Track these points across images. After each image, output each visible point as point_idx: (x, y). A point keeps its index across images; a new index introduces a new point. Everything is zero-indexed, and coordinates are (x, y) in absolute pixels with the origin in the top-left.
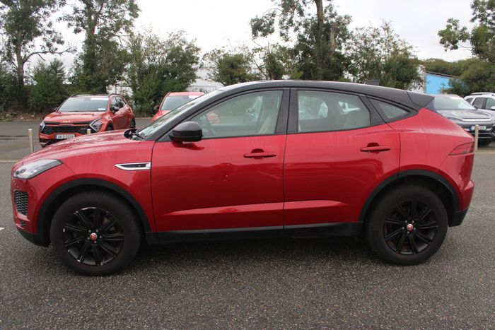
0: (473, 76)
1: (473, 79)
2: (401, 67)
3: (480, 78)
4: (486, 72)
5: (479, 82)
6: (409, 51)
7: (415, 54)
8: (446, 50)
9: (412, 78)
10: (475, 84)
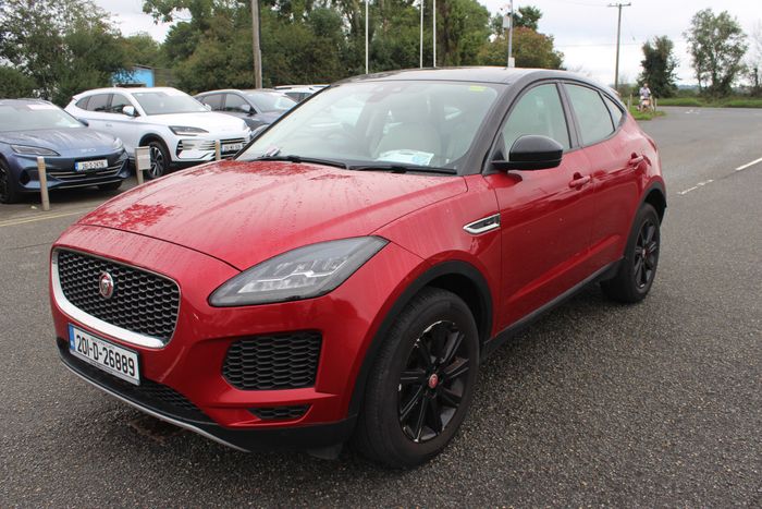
0: (207, 62)
1: (208, 67)
2: (100, 48)
3: (217, 66)
4: (222, 57)
5: (215, 70)
6: (104, 20)
7: (116, 27)
8: (156, 22)
9: (120, 66)
10: (210, 73)
